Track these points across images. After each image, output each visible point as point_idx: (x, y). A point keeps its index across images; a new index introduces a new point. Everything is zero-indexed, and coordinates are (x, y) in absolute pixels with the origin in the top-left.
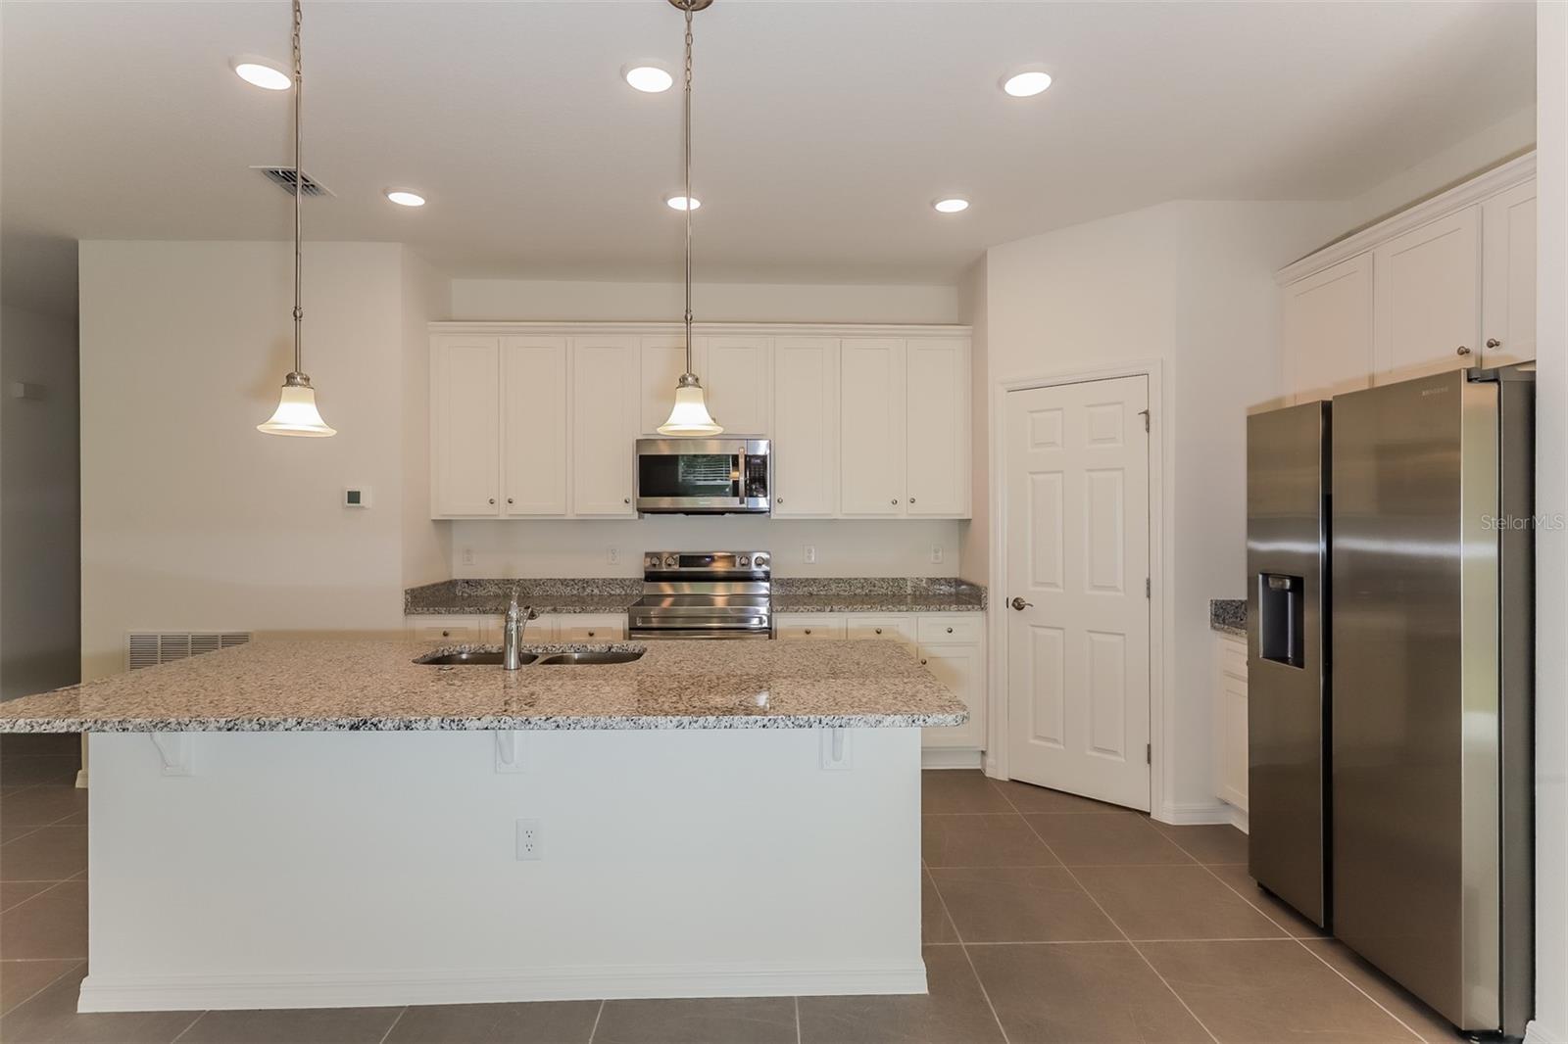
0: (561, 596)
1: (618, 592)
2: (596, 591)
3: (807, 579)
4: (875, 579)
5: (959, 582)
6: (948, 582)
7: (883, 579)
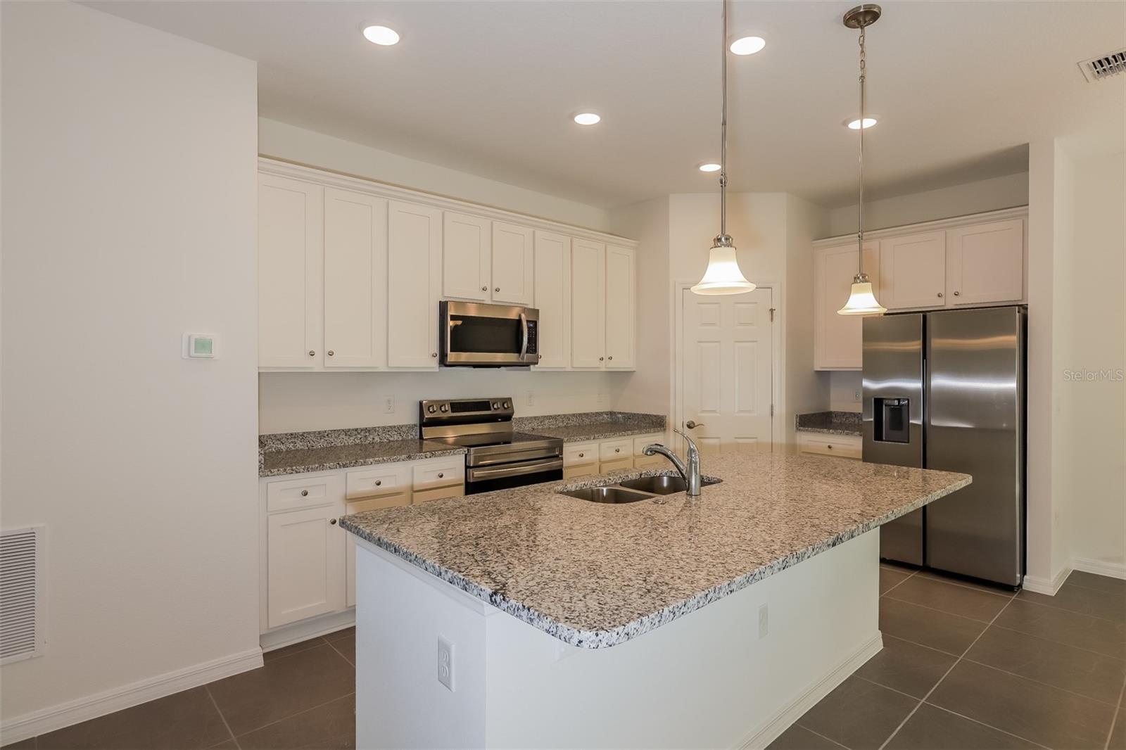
0: (344, 446)
1: (396, 438)
2: (377, 439)
3: (531, 418)
4: (569, 415)
5: (611, 413)
6: (606, 413)
7: (574, 415)
